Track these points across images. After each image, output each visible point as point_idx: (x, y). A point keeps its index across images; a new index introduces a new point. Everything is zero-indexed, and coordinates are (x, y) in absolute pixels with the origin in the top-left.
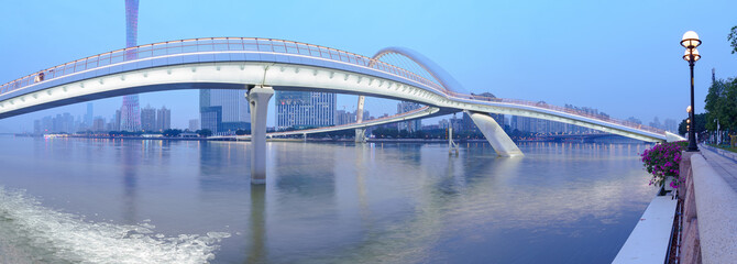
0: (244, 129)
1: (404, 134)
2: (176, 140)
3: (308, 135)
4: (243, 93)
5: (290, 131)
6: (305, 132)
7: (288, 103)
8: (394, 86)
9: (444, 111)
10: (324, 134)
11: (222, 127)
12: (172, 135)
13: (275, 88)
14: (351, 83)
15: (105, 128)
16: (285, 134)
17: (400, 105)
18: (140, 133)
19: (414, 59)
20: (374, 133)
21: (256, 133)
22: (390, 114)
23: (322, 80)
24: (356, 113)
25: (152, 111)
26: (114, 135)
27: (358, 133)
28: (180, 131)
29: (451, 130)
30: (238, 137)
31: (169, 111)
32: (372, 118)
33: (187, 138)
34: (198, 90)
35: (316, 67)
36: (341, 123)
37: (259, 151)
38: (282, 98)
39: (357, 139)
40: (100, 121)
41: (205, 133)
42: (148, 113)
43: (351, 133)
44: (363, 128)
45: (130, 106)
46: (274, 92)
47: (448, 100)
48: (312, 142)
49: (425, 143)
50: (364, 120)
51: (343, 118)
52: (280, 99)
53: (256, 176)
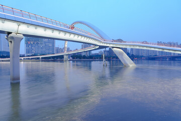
1: (84, 57)
3: (42, 58)
4: (5, 36)
5: (33, 56)
6: (41, 57)
7: (32, 43)
8: (80, 37)
9: (101, 47)
10: (50, 58)
13: (24, 35)
14: (62, 35)
16: (30, 57)
17: (82, 45)
19: (88, 26)
20: (72, 57)
21: (13, 57)
22: (78, 49)
23: (48, 33)
24: (64, 48)
27: (65, 57)
29: (104, 55)
32: (71, 51)
35: (46, 27)
36: (57, 53)
37: (16, 67)
38: (29, 40)
39: (64, 59)
43: (62, 57)
44: (67, 55)
46: (24, 37)
47: (103, 43)
48: (44, 61)
49: (93, 60)
50: (67, 51)
51: (58, 50)
52: (27, 41)
53: (14, 79)
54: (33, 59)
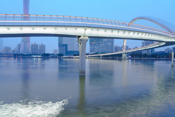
0: (76, 54)
1: (145, 55)
2: (48, 58)
3: (102, 56)
4: (77, 39)
5: (95, 54)
6: (101, 55)
7: (94, 43)
8: (140, 34)
9: (168, 44)
10: (109, 56)
11: (68, 53)
12: (46, 56)
13: (89, 37)
14: (121, 34)
15: (11, 52)
16: (93, 56)
17: (143, 43)
18: (30, 55)
19: (151, 20)
20: (130, 55)
21: (81, 55)
22: (139, 47)
23: (108, 33)
24: (123, 47)
25: (37, 45)
26: (16, 56)
27: (124, 55)
28: (50, 54)
29: (173, 54)
30: (74, 57)
31: (45, 46)
32: (130, 49)
33: (53, 57)
34: (58, 37)
35: (106, 28)
36: (116, 51)
37: (83, 63)
38: (92, 41)
39: (123, 58)
40: (8, 49)
41: (60, 55)
42: (34, 46)
43: (121, 55)
44: (126, 53)
45: (25, 42)
46: (88, 39)
47: (171, 38)
48: (104, 59)
49: (156, 60)
50: (126, 49)
51: (117, 49)
52: (91, 42)
53: (82, 73)
54: (95, 56)
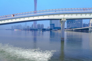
0: (59, 29)
2: (45, 31)
4: (59, 21)
6: (74, 29)
7: (70, 23)
10: (79, 30)
11: (55, 28)
12: (44, 30)
14: (87, 16)
15: (29, 28)
16: (69, 30)
18: (37, 29)
21: (62, 29)
24: (89, 24)
25: (40, 25)
26: (31, 30)
28: (46, 29)
30: (58, 30)
31: (43, 25)
33: (47, 30)
34: (49, 20)
36: (84, 27)
37: (63, 33)
38: (68, 21)
39: (89, 31)
40: (28, 27)
41: (51, 29)
42: (39, 25)
44: (91, 28)
45: (35, 23)
46: (66, 20)
48: (76, 31)
53: (62, 39)
